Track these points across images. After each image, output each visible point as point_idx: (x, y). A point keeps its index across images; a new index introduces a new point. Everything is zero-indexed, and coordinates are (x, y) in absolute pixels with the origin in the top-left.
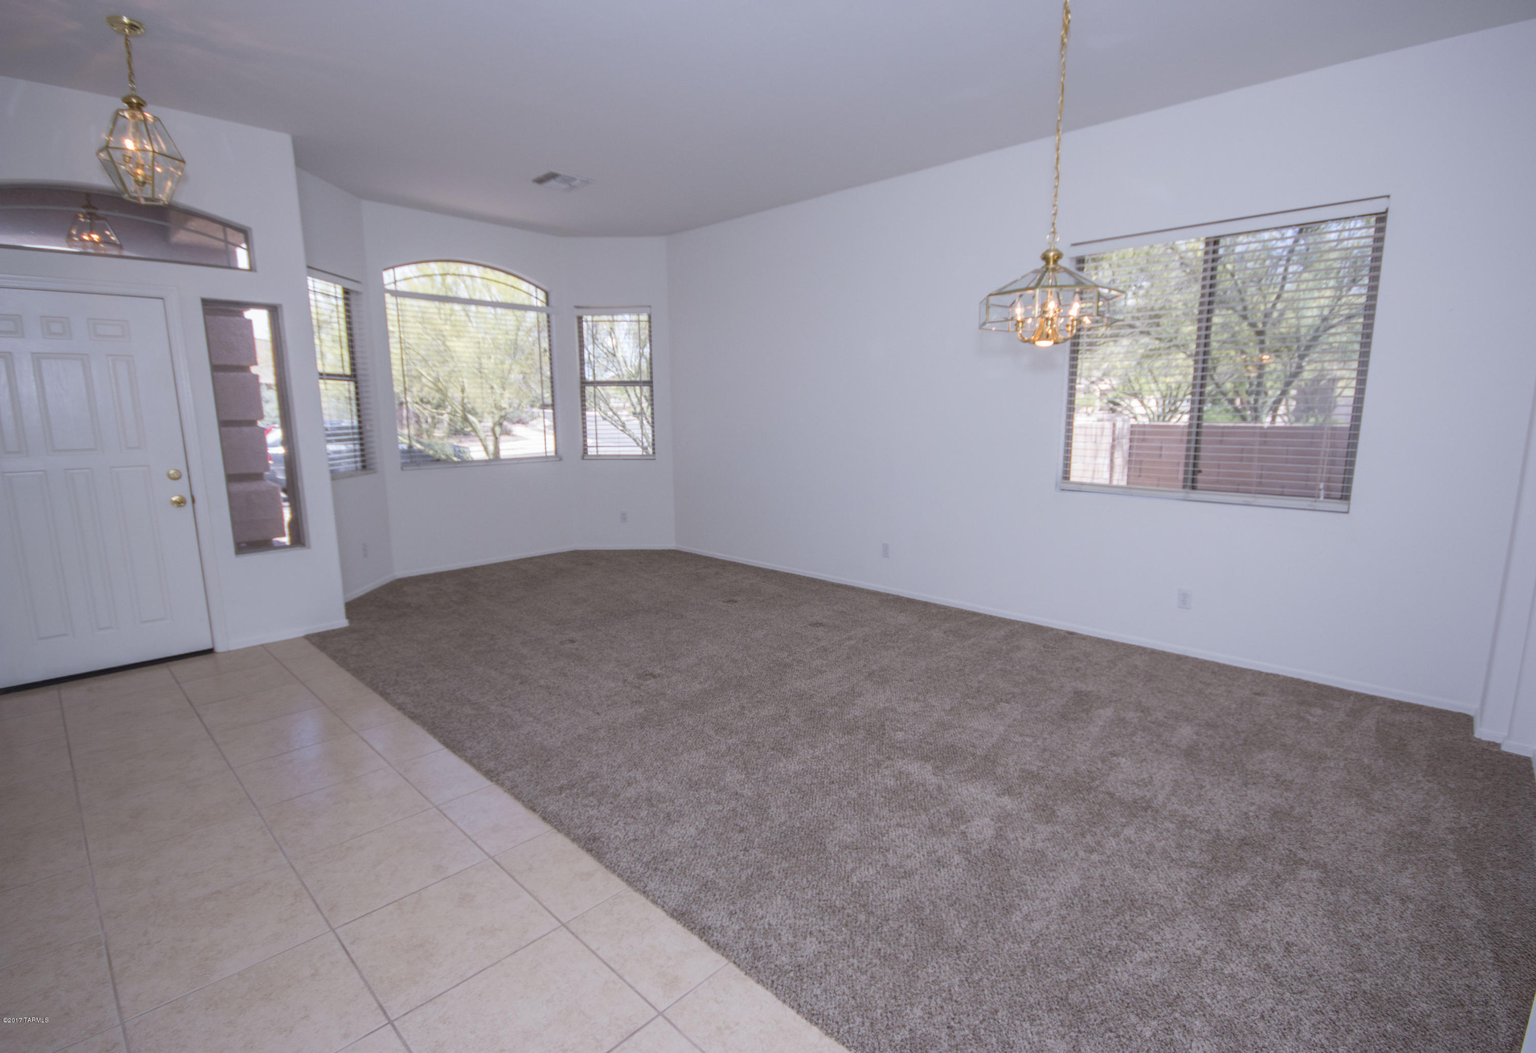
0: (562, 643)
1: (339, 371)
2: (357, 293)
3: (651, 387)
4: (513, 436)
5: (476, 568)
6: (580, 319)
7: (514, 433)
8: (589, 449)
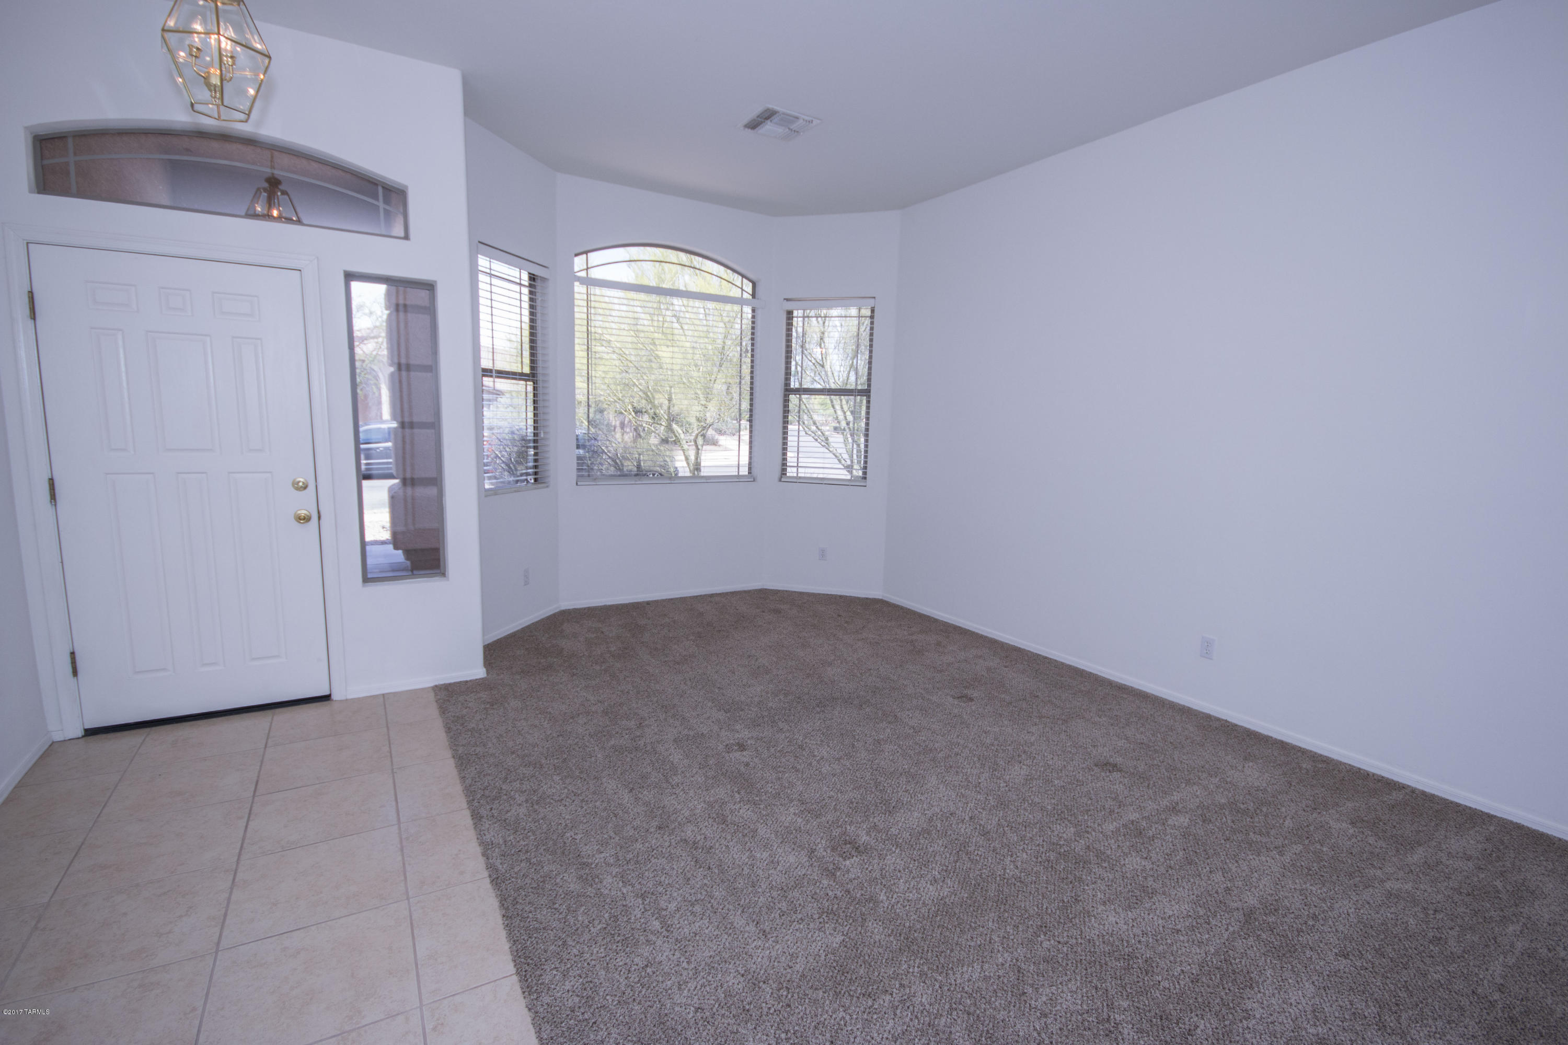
0: (728, 748)
1: (516, 368)
2: (544, 279)
3: (869, 397)
4: (719, 446)
5: (648, 603)
6: (790, 314)
7: (720, 443)
8: (789, 469)
